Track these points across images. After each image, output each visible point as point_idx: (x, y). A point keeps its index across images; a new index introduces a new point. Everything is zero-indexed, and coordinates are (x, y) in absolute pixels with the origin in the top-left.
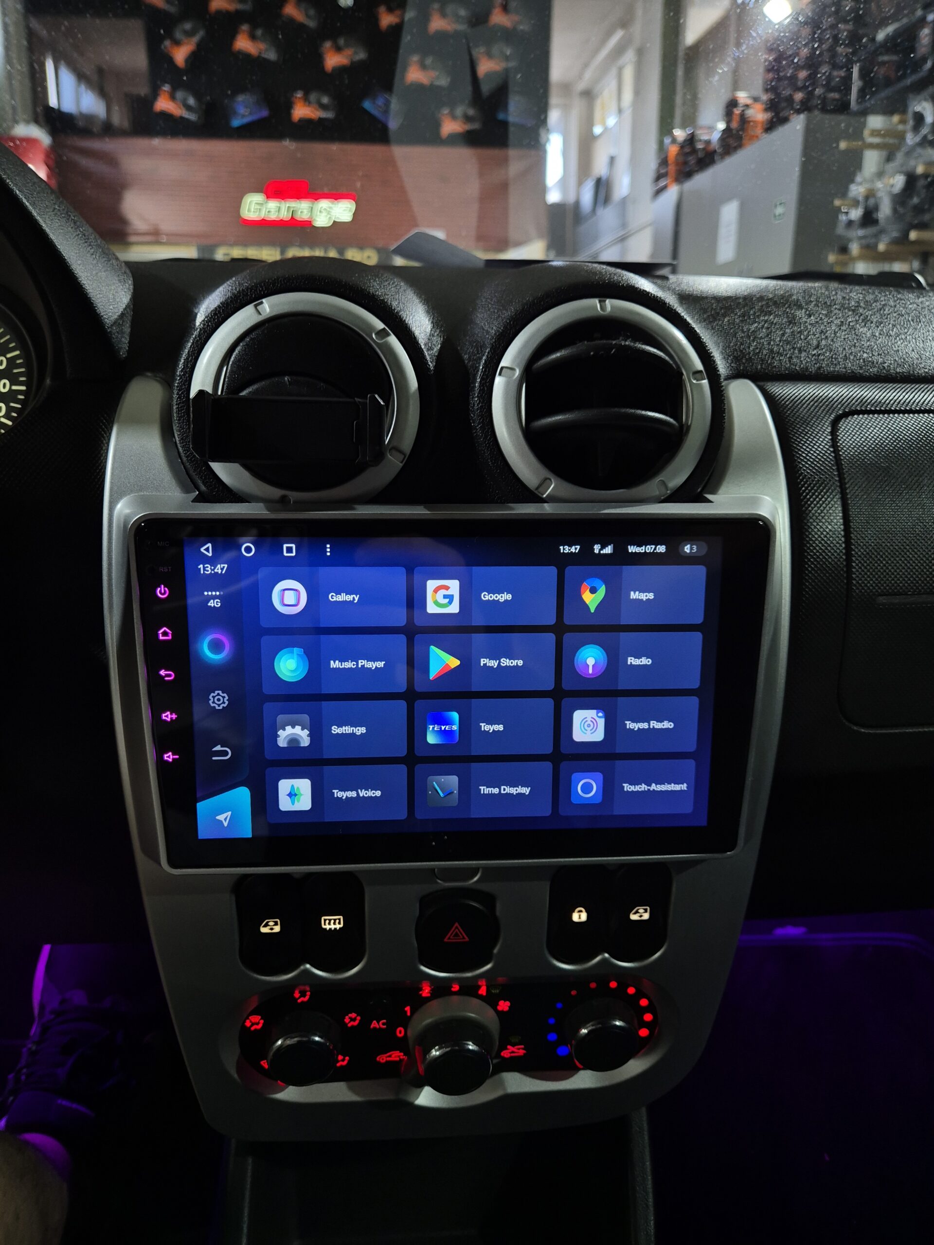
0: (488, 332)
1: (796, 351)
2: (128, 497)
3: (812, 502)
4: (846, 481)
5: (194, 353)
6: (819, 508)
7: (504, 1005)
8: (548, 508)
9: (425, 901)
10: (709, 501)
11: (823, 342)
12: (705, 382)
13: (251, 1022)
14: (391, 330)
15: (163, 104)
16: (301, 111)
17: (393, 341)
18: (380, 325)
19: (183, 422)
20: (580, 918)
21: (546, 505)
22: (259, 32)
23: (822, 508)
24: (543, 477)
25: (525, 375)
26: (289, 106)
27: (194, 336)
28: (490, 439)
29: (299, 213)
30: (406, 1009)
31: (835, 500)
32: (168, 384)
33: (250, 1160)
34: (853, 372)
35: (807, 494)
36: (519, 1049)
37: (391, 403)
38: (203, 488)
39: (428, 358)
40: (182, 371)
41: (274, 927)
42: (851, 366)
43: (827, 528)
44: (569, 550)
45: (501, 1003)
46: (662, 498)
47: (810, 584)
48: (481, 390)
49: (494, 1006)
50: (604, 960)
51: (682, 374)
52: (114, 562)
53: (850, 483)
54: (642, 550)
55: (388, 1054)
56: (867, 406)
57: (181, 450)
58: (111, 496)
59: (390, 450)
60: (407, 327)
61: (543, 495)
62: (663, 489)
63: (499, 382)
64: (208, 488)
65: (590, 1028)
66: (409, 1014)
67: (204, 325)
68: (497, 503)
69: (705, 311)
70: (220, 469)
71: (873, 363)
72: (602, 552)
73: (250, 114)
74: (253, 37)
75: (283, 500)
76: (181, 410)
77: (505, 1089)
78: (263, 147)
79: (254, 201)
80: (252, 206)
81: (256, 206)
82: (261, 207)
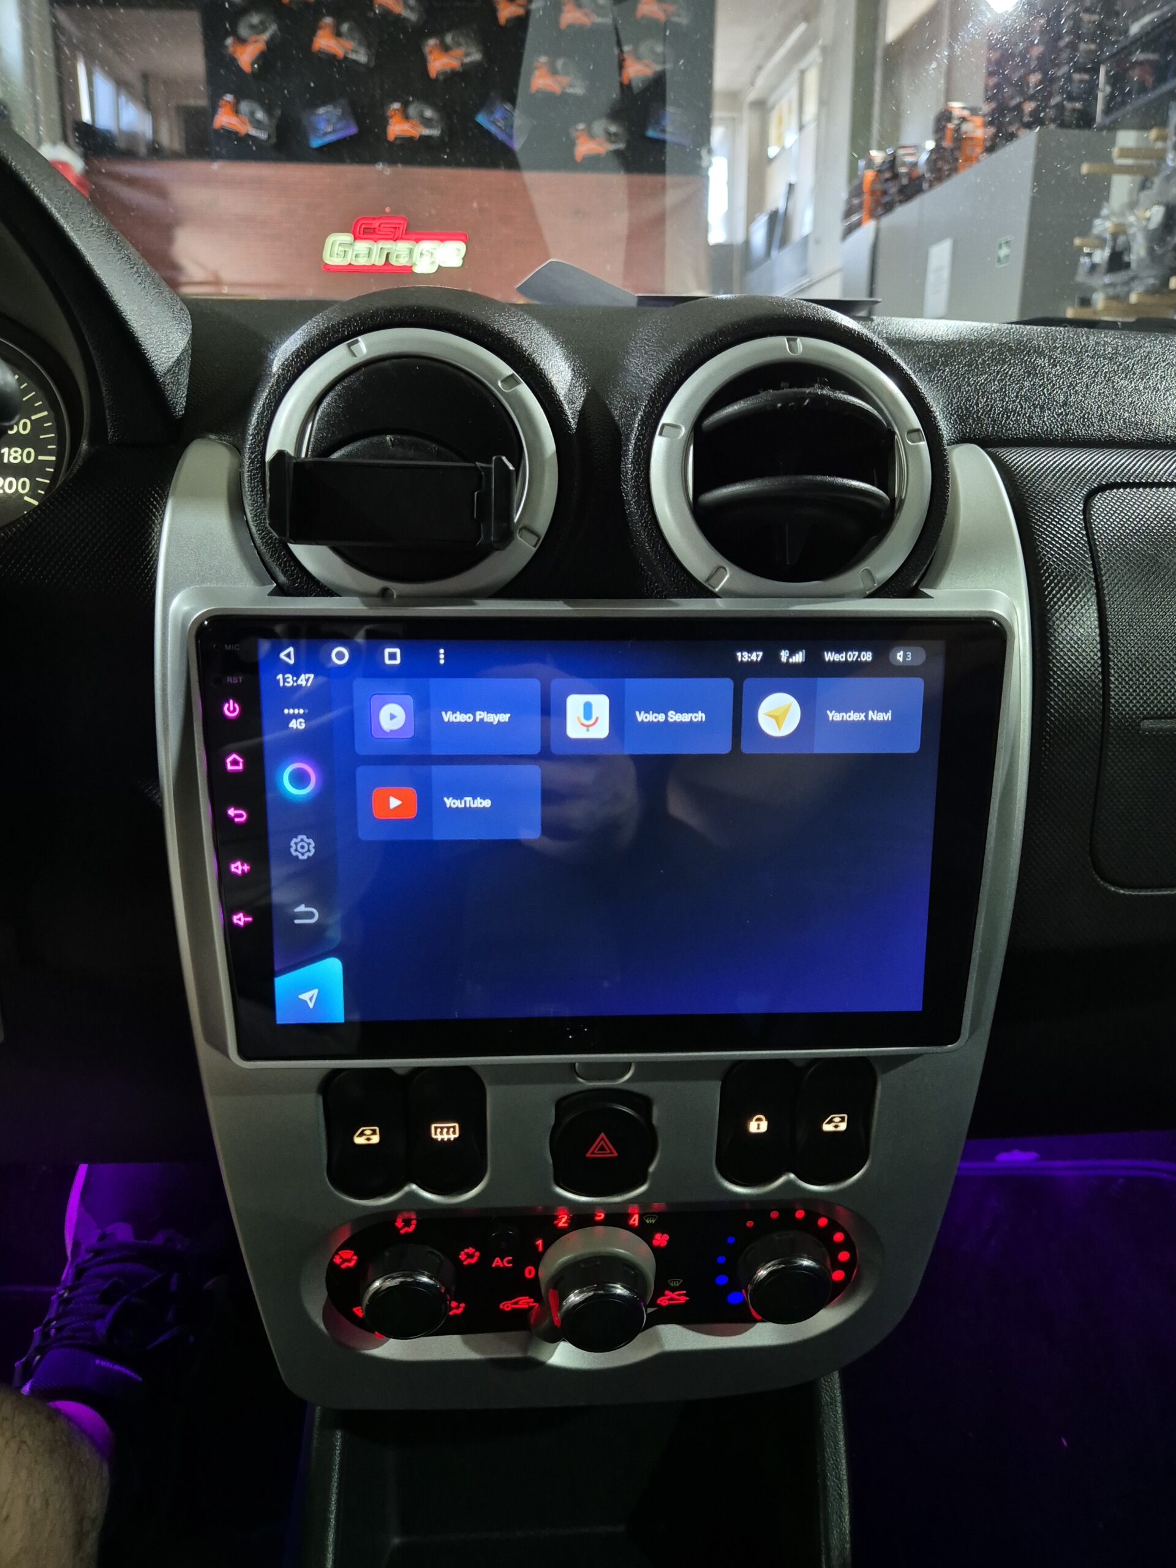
0: (644, 380)
1: (1038, 409)
2: (187, 589)
3: (1059, 600)
4: (1103, 572)
5: (271, 406)
6: (1067, 607)
7: (661, 1239)
8: (720, 605)
9: (562, 1105)
10: (927, 596)
11: (1072, 399)
12: (924, 444)
13: (341, 1258)
14: (521, 377)
15: (224, 119)
16: (397, 128)
17: (524, 390)
18: (507, 370)
19: (257, 494)
20: (758, 1128)
21: (718, 600)
22: (345, 27)
23: (1072, 607)
24: (715, 565)
25: (693, 434)
26: (383, 122)
27: (270, 384)
28: (647, 516)
29: (395, 258)
30: (537, 1243)
31: (1089, 596)
32: (237, 449)
33: (339, 1435)
34: (1110, 435)
35: (1053, 589)
36: (679, 1295)
37: (521, 468)
38: (282, 578)
39: (569, 413)
40: (255, 429)
41: (372, 1137)
42: (1110, 429)
43: (1078, 631)
44: (749, 657)
45: (658, 1236)
46: (868, 592)
47: (1057, 704)
48: (637, 455)
49: (648, 1240)
50: (789, 1183)
51: (894, 433)
52: (169, 671)
53: (1107, 575)
54: (842, 657)
55: (513, 1301)
56: (1129, 478)
57: (254, 530)
58: (165, 588)
59: (520, 530)
60: (541, 373)
61: (714, 588)
62: (869, 583)
63: (659, 444)
64: (288, 579)
65: (769, 1270)
66: (540, 1249)
67: (283, 370)
68: (656, 598)
69: (920, 359)
70: (302, 552)
71: (1136, 424)
72: (791, 660)
73: (334, 131)
74: (338, 34)
75: (384, 593)
76: (255, 479)
77: (662, 1346)
78: (351, 173)
79: (338, 243)
80: (336, 249)
81: (342, 249)
82: (347, 249)
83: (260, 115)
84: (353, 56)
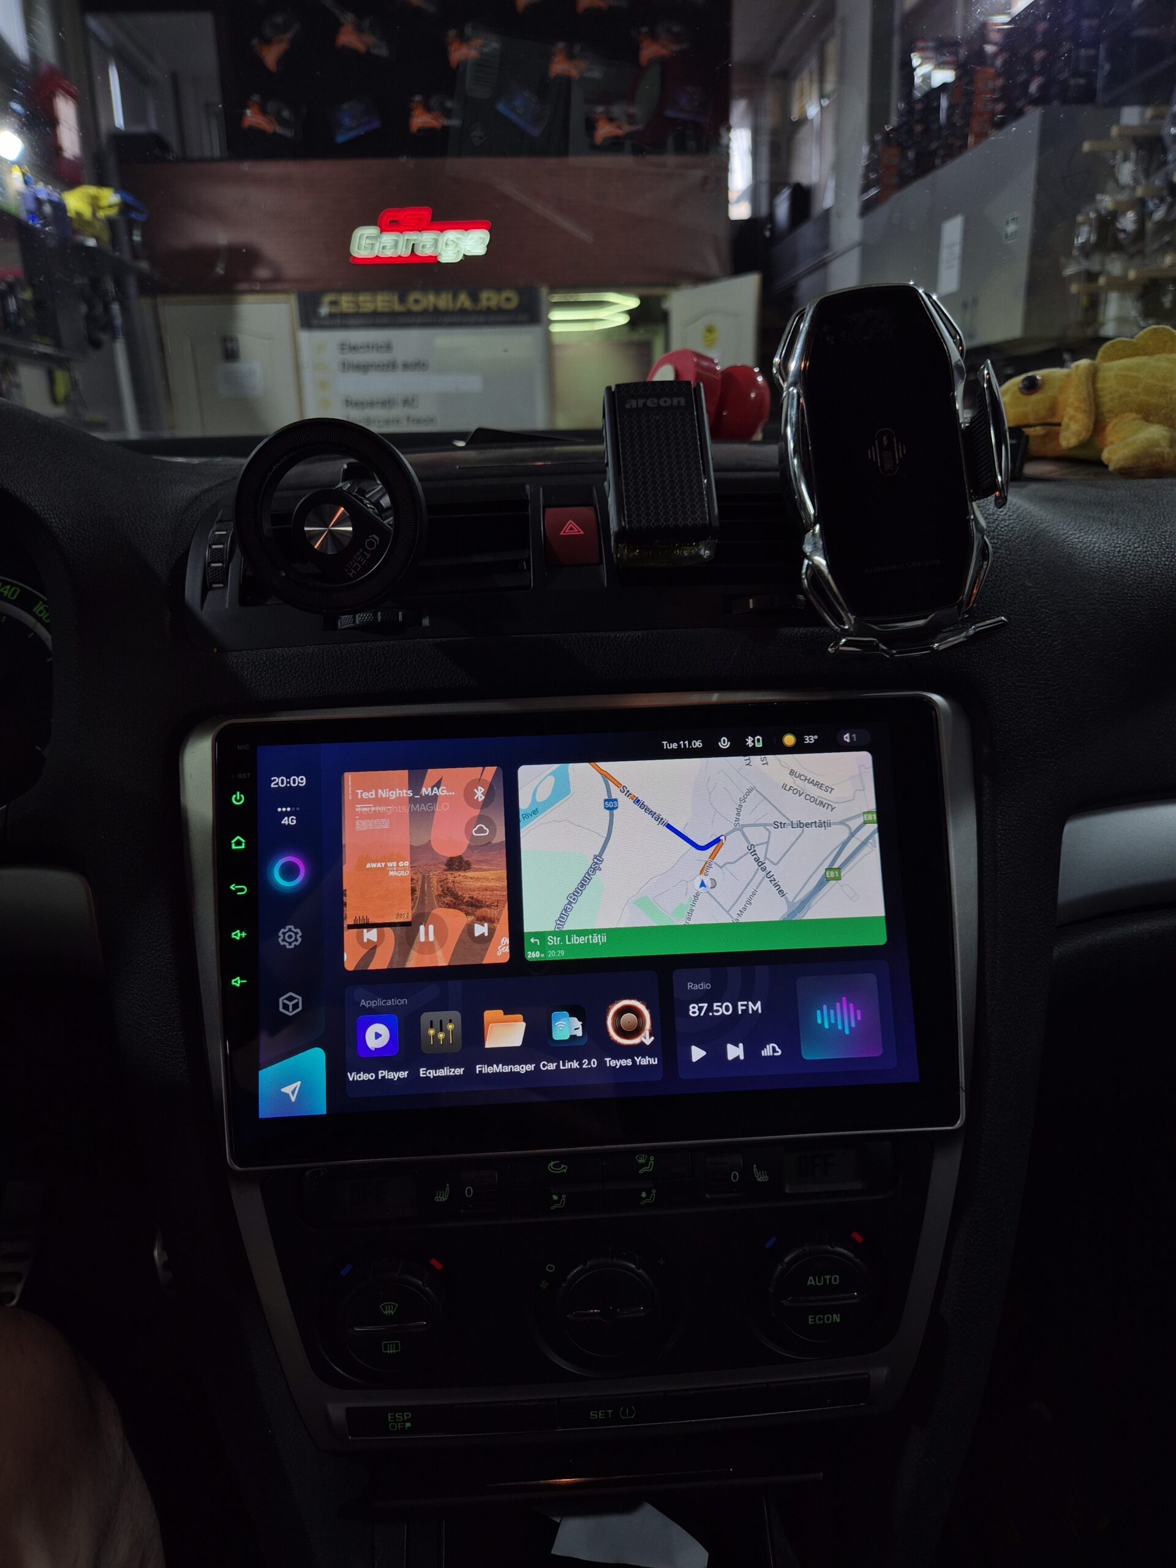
15: (252, 119)
16: (420, 120)
22: (367, 22)
26: (407, 116)
29: (420, 248)
73: (358, 126)
74: (359, 29)
78: (375, 166)
79: (366, 236)
80: (364, 242)
81: (368, 241)
82: (373, 242)
83: (286, 113)
84: (376, 51)
